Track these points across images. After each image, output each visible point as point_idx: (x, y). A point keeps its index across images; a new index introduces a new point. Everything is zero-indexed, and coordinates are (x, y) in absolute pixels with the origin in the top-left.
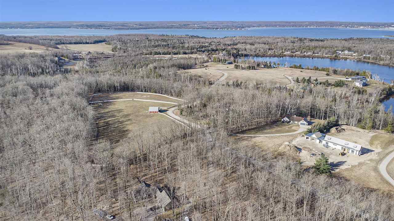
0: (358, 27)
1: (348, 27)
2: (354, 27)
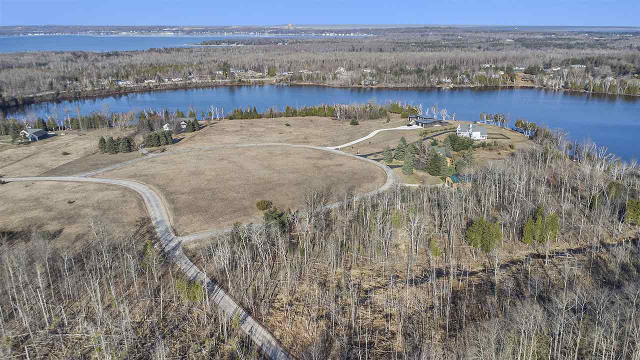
0: (118, 33)
1: (102, 34)
2: (112, 33)
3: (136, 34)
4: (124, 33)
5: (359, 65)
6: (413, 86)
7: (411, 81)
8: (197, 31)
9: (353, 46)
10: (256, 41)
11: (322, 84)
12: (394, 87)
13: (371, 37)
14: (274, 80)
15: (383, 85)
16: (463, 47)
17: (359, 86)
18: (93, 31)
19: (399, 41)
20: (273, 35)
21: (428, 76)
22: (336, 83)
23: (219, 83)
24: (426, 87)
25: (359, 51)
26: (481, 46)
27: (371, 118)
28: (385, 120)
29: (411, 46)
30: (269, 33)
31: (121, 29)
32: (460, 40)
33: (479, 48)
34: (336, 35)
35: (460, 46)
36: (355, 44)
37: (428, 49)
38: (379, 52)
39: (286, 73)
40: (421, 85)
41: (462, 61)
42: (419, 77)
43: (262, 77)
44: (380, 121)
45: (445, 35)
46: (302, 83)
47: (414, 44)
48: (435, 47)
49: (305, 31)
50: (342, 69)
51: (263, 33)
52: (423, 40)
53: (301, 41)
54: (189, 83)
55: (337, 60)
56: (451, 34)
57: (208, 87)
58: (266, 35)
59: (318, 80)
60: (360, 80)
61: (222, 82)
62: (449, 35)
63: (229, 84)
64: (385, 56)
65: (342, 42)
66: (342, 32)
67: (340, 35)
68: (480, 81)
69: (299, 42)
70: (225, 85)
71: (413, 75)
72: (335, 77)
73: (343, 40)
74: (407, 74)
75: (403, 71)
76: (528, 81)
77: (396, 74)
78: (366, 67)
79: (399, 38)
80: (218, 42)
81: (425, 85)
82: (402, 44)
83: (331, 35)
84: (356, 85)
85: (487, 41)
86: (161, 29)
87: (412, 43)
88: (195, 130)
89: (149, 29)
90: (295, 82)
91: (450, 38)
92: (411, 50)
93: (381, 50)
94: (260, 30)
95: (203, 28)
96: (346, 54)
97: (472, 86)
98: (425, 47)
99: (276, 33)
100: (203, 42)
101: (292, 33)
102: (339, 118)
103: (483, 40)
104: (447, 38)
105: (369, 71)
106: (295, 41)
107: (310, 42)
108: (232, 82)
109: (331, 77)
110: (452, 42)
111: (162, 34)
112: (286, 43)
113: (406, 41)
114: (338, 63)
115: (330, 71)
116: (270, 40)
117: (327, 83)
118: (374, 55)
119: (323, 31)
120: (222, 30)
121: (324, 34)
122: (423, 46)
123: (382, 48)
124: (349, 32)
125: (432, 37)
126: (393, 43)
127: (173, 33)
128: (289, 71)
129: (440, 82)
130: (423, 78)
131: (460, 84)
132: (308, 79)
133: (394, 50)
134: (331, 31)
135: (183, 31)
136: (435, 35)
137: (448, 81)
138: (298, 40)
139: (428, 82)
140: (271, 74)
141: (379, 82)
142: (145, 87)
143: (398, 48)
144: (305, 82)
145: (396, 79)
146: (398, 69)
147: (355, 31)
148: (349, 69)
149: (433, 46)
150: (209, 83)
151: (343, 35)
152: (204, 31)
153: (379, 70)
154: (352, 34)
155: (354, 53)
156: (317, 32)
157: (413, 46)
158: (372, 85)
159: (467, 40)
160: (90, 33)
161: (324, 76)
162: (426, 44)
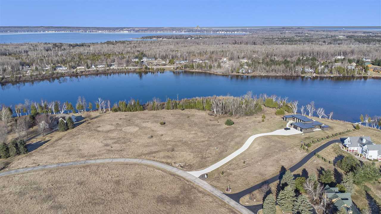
0: (96, 31)
1: (87, 32)
2: (93, 31)
3: (107, 32)
4: (100, 31)
5: (239, 56)
6: (281, 75)
7: (280, 70)
8: (142, 30)
9: (235, 40)
10: (174, 37)
11: (208, 72)
12: (266, 75)
13: (248, 34)
14: (172, 67)
15: (257, 73)
16: (312, 41)
17: (238, 74)
18: (82, 30)
19: (266, 37)
20: (187, 33)
21: (294, 66)
22: (219, 71)
23: (131, 69)
24: (292, 76)
25: (239, 43)
26: (326, 41)
27: (246, 114)
28: (260, 118)
29: (276, 41)
30: (184, 31)
31: (98, 29)
32: (307, 36)
33: (324, 42)
34: (226, 33)
35: (309, 40)
36: (236, 39)
37: (288, 43)
38: (254, 45)
39: (183, 62)
40: (288, 74)
41: (319, 53)
42: (286, 68)
43: (165, 65)
44: (254, 119)
45: (297, 33)
46: (194, 71)
47: (277, 39)
48: (292, 41)
49: (207, 30)
50: (225, 59)
51: (181, 31)
52: (282, 36)
53: (203, 37)
54: (107, 70)
55: (223, 51)
56: (301, 32)
57: (123, 72)
58: (183, 33)
59: (206, 69)
60: (239, 69)
61: (133, 69)
62: (299, 33)
63: (138, 70)
64: (257, 48)
65: (229, 37)
66: (229, 31)
67: (228, 33)
68: (339, 72)
69: (201, 38)
70: (134, 71)
71: (281, 66)
72: (219, 66)
73: (230, 36)
74: (277, 65)
75: (273, 62)
76: (379, 72)
77: (267, 64)
78: (243, 58)
79: (266, 35)
80: (151, 37)
81: (292, 74)
82: (269, 39)
83: (223, 32)
84: (235, 73)
85: (327, 37)
86: (122, 29)
87: (276, 38)
88: (68, 129)
89: (115, 29)
90: (188, 69)
91: (300, 35)
92: (275, 43)
93: (254, 44)
94: (180, 29)
95: (146, 29)
96: (230, 46)
97: (332, 76)
98: (285, 41)
99: (189, 31)
100: (142, 37)
101: (198, 31)
102: (215, 113)
103: (324, 36)
104: (298, 35)
105: (246, 61)
106: (199, 37)
107: (209, 38)
108: (140, 69)
109: (216, 65)
110: (302, 38)
111: (122, 32)
112: (193, 38)
113: (271, 37)
114: (223, 54)
115: (216, 61)
116: (183, 36)
117: (213, 71)
118: (250, 47)
119: (218, 31)
120: (157, 29)
121: (218, 32)
122: (284, 41)
123: (256, 42)
124: (234, 31)
125: (288, 34)
126: (263, 38)
127: (128, 32)
128: (186, 60)
129: (303, 72)
130: (291, 69)
131: (322, 74)
132: (198, 67)
133: (264, 43)
134: (223, 31)
135: (134, 30)
136: (290, 33)
137: (311, 70)
138: (201, 36)
139: (295, 72)
140: (172, 62)
141: (254, 71)
142: (73, 72)
143: (266, 42)
144: (195, 70)
145: (267, 68)
146: (268, 60)
147: (238, 31)
148: (231, 59)
149: (291, 41)
150: (123, 69)
151: (230, 33)
152: (146, 31)
153: (253, 61)
154: (236, 33)
155: (236, 45)
156: (214, 31)
157: (277, 40)
158: (248, 73)
159: (312, 36)
160: (81, 31)
161: (211, 65)
162: (286, 39)
